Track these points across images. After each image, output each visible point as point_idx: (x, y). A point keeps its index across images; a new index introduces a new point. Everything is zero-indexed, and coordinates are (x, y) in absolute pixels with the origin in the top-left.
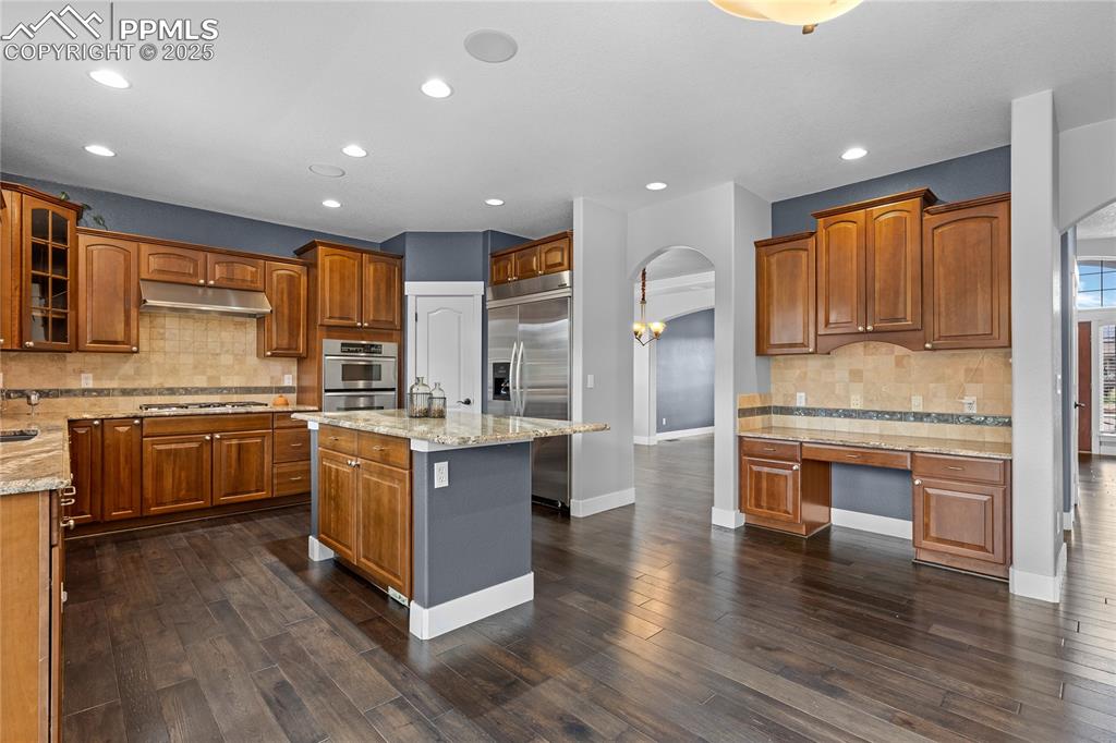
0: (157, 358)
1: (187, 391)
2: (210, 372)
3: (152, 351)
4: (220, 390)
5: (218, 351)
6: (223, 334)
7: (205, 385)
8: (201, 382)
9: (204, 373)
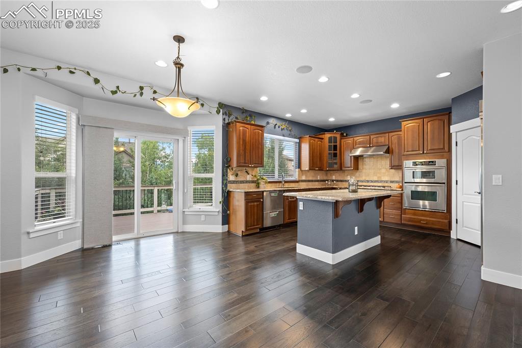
0: (364, 171)
1: (372, 182)
2: (378, 175)
3: (363, 169)
4: (381, 181)
5: (381, 168)
6: (383, 162)
7: (376, 180)
8: (375, 178)
9: (376, 176)
